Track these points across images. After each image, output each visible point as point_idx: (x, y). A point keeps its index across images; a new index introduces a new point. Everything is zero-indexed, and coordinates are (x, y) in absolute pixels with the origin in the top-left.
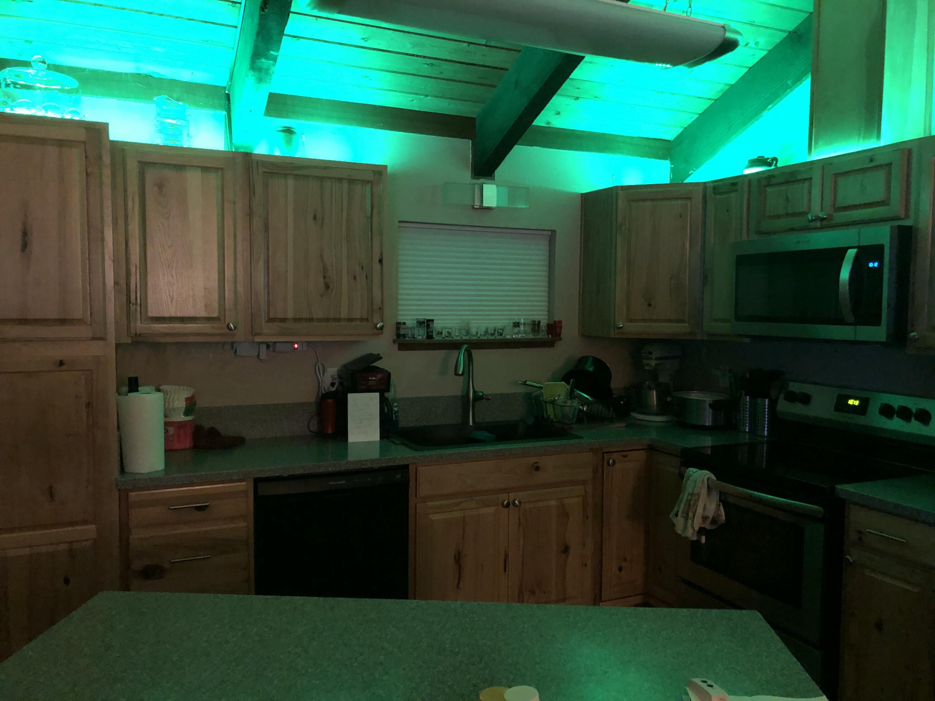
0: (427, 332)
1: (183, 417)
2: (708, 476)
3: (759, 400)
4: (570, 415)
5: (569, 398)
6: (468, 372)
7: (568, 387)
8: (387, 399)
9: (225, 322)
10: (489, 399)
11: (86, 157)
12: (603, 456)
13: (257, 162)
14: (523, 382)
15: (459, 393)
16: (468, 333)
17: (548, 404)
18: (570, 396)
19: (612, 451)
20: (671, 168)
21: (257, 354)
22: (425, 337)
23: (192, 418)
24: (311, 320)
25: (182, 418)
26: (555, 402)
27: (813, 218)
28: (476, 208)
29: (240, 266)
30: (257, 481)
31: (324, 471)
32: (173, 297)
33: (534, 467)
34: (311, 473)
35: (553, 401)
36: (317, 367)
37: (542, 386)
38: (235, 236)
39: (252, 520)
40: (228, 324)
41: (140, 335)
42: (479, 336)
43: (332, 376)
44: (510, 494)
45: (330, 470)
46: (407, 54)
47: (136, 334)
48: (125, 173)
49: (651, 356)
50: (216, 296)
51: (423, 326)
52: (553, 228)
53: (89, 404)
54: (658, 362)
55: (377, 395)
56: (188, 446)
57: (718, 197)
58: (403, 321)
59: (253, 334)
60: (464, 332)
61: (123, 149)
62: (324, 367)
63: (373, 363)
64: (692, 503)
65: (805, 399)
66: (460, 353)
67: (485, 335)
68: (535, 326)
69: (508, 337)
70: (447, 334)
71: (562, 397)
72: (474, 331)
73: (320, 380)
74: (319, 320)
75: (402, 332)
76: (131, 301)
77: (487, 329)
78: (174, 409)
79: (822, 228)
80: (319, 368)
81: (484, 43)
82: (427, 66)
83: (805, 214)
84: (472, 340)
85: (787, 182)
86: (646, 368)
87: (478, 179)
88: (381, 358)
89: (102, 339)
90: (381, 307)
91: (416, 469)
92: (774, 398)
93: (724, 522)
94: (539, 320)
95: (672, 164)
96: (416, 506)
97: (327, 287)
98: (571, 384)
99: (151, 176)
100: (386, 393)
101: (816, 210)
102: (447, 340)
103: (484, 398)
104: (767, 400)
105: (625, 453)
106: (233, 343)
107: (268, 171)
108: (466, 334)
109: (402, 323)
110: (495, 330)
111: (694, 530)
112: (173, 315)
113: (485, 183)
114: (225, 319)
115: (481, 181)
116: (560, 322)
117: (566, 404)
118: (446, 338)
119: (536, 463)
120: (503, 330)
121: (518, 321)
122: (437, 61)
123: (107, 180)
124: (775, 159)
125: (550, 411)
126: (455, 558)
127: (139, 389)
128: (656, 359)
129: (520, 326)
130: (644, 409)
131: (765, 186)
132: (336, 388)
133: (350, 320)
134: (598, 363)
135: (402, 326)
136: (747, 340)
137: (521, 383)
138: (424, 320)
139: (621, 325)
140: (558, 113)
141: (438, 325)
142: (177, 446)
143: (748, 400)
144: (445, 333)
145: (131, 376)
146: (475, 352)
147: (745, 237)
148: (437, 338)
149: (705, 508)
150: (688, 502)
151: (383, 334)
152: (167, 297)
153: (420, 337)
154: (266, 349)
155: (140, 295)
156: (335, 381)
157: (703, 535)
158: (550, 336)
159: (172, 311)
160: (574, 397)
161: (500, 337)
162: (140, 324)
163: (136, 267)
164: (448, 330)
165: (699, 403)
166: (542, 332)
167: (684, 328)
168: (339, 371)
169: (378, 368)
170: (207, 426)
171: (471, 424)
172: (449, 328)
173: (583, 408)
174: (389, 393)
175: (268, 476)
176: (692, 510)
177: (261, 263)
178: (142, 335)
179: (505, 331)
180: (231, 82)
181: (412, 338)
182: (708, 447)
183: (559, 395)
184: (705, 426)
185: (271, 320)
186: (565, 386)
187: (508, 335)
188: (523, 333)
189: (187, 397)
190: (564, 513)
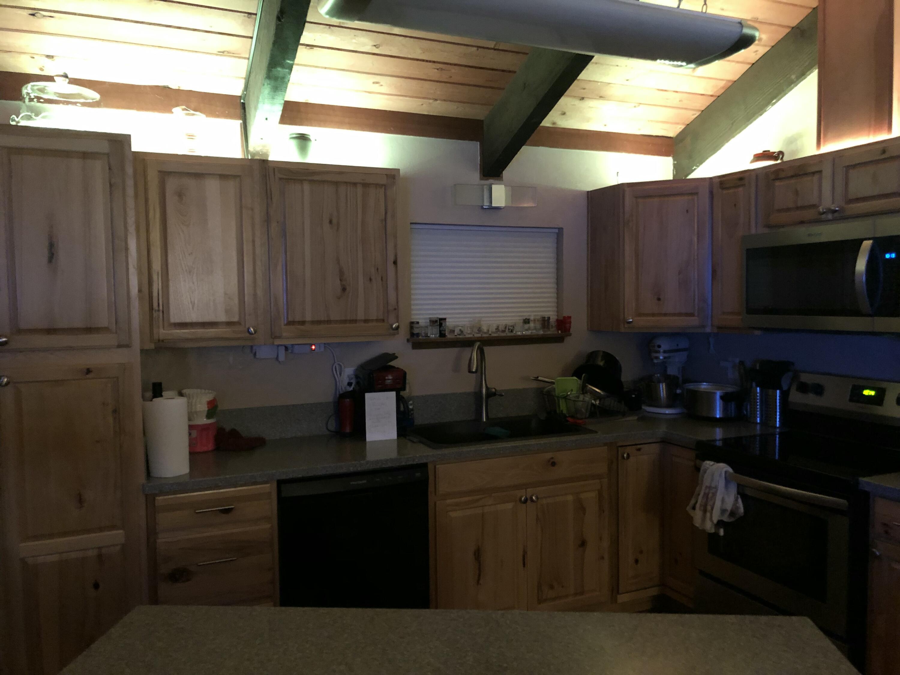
0: (440, 331)
1: (205, 420)
2: (725, 470)
3: (770, 391)
4: (583, 410)
5: (581, 392)
6: (481, 371)
7: (580, 382)
8: (403, 398)
9: (245, 327)
10: (502, 395)
11: (110, 169)
12: (618, 451)
13: (274, 169)
14: (535, 378)
15: (472, 390)
16: (480, 330)
17: (560, 399)
18: (583, 390)
19: (627, 444)
20: (674, 164)
21: (276, 357)
22: (438, 335)
23: (214, 421)
24: (329, 322)
25: (203, 421)
26: (568, 397)
27: (825, 210)
28: (485, 208)
29: (259, 273)
30: (280, 483)
31: (346, 471)
32: (194, 303)
33: (550, 463)
34: (333, 474)
35: (566, 396)
36: (334, 367)
37: (554, 381)
38: (253, 241)
39: (275, 522)
40: (249, 329)
41: (163, 341)
42: (490, 333)
43: (348, 376)
44: (528, 490)
45: (352, 470)
46: (418, 60)
47: (159, 340)
48: (146, 183)
49: (659, 349)
50: (236, 301)
51: (436, 324)
52: (561, 226)
53: (115, 411)
54: (666, 355)
55: (393, 394)
56: (210, 449)
57: (725, 192)
58: (417, 321)
59: (273, 337)
60: (476, 330)
61: (144, 160)
62: (341, 368)
63: (390, 361)
64: (710, 495)
65: (818, 390)
66: (473, 350)
67: (496, 332)
68: (545, 322)
69: (519, 333)
70: (459, 332)
71: (574, 392)
72: (485, 329)
73: (337, 380)
74: (336, 322)
75: (416, 331)
76: (154, 307)
77: (498, 327)
78: (196, 412)
79: (834, 220)
80: (336, 369)
81: (492, 47)
82: (436, 70)
83: (814, 206)
84: (484, 337)
85: (795, 176)
86: (655, 361)
87: (487, 180)
88: (397, 357)
89: (128, 346)
90: (396, 307)
91: (435, 467)
92: (785, 388)
93: (743, 515)
94: (549, 316)
95: (674, 160)
96: (435, 504)
97: (344, 289)
98: (582, 379)
99: (171, 184)
100: (401, 393)
101: (827, 202)
102: (459, 338)
103: (497, 394)
104: (778, 391)
105: (639, 447)
106: (252, 347)
107: (285, 177)
108: (477, 332)
109: (415, 323)
110: (506, 327)
111: (712, 523)
112: (194, 320)
113: (493, 184)
114: (245, 324)
115: (491, 181)
116: (570, 317)
117: (578, 398)
118: (458, 336)
119: (552, 458)
120: (514, 327)
121: (528, 318)
122: (446, 65)
123: (130, 191)
124: (781, 153)
125: (563, 407)
126: (475, 554)
127: (163, 394)
128: (665, 352)
129: (530, 322)
130: (654, 401)
131: (774, 180)
132: (353, 388)
133: (366, 321)
134: (609, 358)
135: (417, 326)
136: (757, 333)
137: (533, 378)
138: (436, 319)
139: (630, 319)
140: (564, 114)
141: (450, 323)
142: (199, 449)
143: (758, 391)
144: (457, 331)
145: (156, 381)
146: (486, 349)
147: (753, 231)
148: (449, 336)
149: (723, 500)
150: (706, 495)
151: (398, 334)
152: (188, 303)
153: (433, 336)
154: (284, 351)
155: (163, 301)
156: (352, 381)
157: (721, 528)
158: (560, 332)
159: (193, 317)
160: (586, 393)
161: (512, 334)
162: (162, 330)
163: (158, 274)
164: (460, 328)
165: (710, 396)
166: (552, 328)
167: (694, 321)
168: (356, 370)
169: (393, 367)
170: (228, 428)
171: (485, 420)
172: (461, 326)
173: (596, 402)
174: (405, 392)
175: (291, 478)
176: (710, 503)
177: (279, 268)
178: (165, 341)
179: (515, 327)
180: (246, 91)
181: (426, 337)
182: (719, 440)
183: (572, 390)
184: (716, 418)
185: (290, 323)
186: (577, 380)
187: (519, 332)
188: (534, 330)
189: (208, 400)
190: (580, 507)
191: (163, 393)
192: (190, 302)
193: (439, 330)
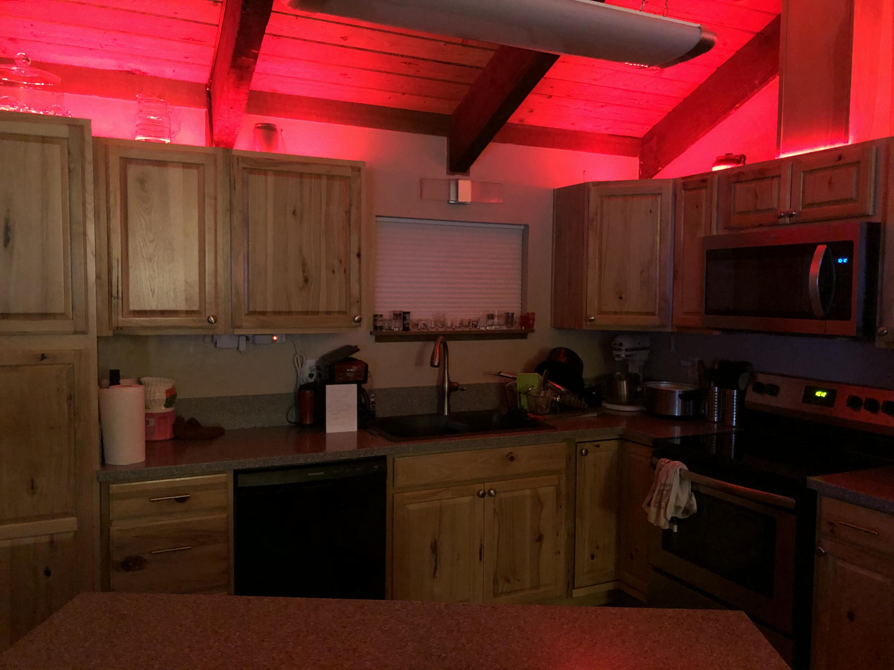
0: (404, 325)
1: (163, 408)
2: (680, 467)
3: (728, 391)
4: (543, 406)
5: (542, 389)
6: (444, 364)
7: (541, 378)
8: (364, 390)
9: (205, 316)
10: (464, 390)
11: (69, 154)
12: (576, 447)
13: (238, 158)
14: (497, 373)
15: (434, 384)
16: (444, 324)
17: (521, 395)
18: (544, 386)
19: (585, 441)
20: (640, 164)
21: (237, 346)
22: (401, 329)
23: (173, 410)
24: (290, 313)
25: (162, 409)
26: (529, 393)
27: (782, 214)
28: (452, 203)
29: (220, 262)
30: (236, 473)
31: (303, 462)
32: (154, 291)
33: (509, 457)
34: (290, 464)
35: (527, 392)
36: (296, 358)
37: (516, 377)
38: (216, 230)
39: (231, 512)
40: (209, 319)
41: (121, 328)
42: (454, 327)
43: (310, 368)
44: (486, 484)
45: (309, 462)
46: (386, 53)
47: (117, 328)
48: (107, 169)
49: (621, 347)
50: (197, 289)
51: (400, 318)
52: (527, 223)
53: (70, 398)
54: (628, 353)
55: (354, 387)
56: (168, 438)
57: (688, 193)
58: (381, 314)
59: (233, 327)
60: (439, 325)
61: (105, 145)
62: (303, 359)
63: (352, 354)
64: (665, 492)
65: (773, 390)
66: (435, 344)
67: (460, 327)
68: (509, 318)
69: (483, 329)
70: (423, 326)
71: (536, 388)
72: (449, 323)
73: (299, 372)
74: (297, 313)
75: (379, 324)
76: (113, 294)
77: (462, 321)
78: (154, 401)
79: (791, 224)
80: (297, 360)
81: (460, 42)
82: (404, 64)
83: (772, 210)
84: (447, 332)
85: (756, 179)
86: (617, 359)
87: (453, 175)
88: (359, 350)
89: (84, 333)
90: (359, 300)
91: (394, 460)
92: (742, 388)
93: (696, 512)
94: (513, 312)
95: (640, 160)
96: (393, 497)
97: (306, 281)
98: (544, 375)
99: (133, 171)
100: (363, 385)
101: (785, 207)
102: (423, 331)
103: (459, 388)
104: (735, 391)
105: (597, 443)
106: (212, 336)
107: (248, 166)
108: (441, 326)
109: (379, 316)
110: (470, 322)
111: (667, 519)
112: (154, 308)
113: (460, 179)
114: (205, 313)
115: (457, 176)
116: (533, 314)
117: (539, 394)
119: (511, 453)
120: (477, 322)
121: (492, 313)
122: (414, 60)
123: (90, 177)
124: (743, 157)
125: (524, 402)
126: (432, 547)
128: (626, 350)
129: (494, 318)
130: (615, 399)
131: (734, 182)
132: (315, 380)
133: (328, 313)
134: (571, 355)
135: (380, 318)
136: (716, 333)
137: (495, 374)
138: (400, 313)
139: (592, 317)
140: (532, 111)
141: (414, 317)
142: (156, 437)
143: (716, 391)
144: (421, 325)
145: (113, 368)
146: (451, 344)
147: (714, 233)
148: (413, 330)
149: (677, 498)
150: (661, 493)
151: (360, 326)
152: (149, 292)
153: (397, 329)
154: (245, 341)
155: (122, 289)
156: (313, 373)
157: (675, 524)
158: (523, 328)
159: (153, 305)
160: (547, 389)
161: (474, 329)
162: (121, 317)
163: (118, 260)
164: (424, 322)
165: (669, 393)
166: (516, 324)
167: (654, 320)
168: (317, 362)
169: (356, 360)
170: (187, 417)
171: (446, 414)
172: (424, 320)
173: (556, 398)
174: (366, 384)
175: (248, 468)
176: (665, 500)
177: (241, 257)
178: (123, 328)
179: (479, 322)
180: (212, 79)
181: (389, 330)
182: (678, 438)
183: (533, 386)
184: (675, 416)
185: (251, 313)
186: (538, 377)
187: (482, 327)
188: (497, 325)
189: (167, 389)
190: (538, 503)
191: (121, 381)
192: (150, 290)
193: (402, 324)
